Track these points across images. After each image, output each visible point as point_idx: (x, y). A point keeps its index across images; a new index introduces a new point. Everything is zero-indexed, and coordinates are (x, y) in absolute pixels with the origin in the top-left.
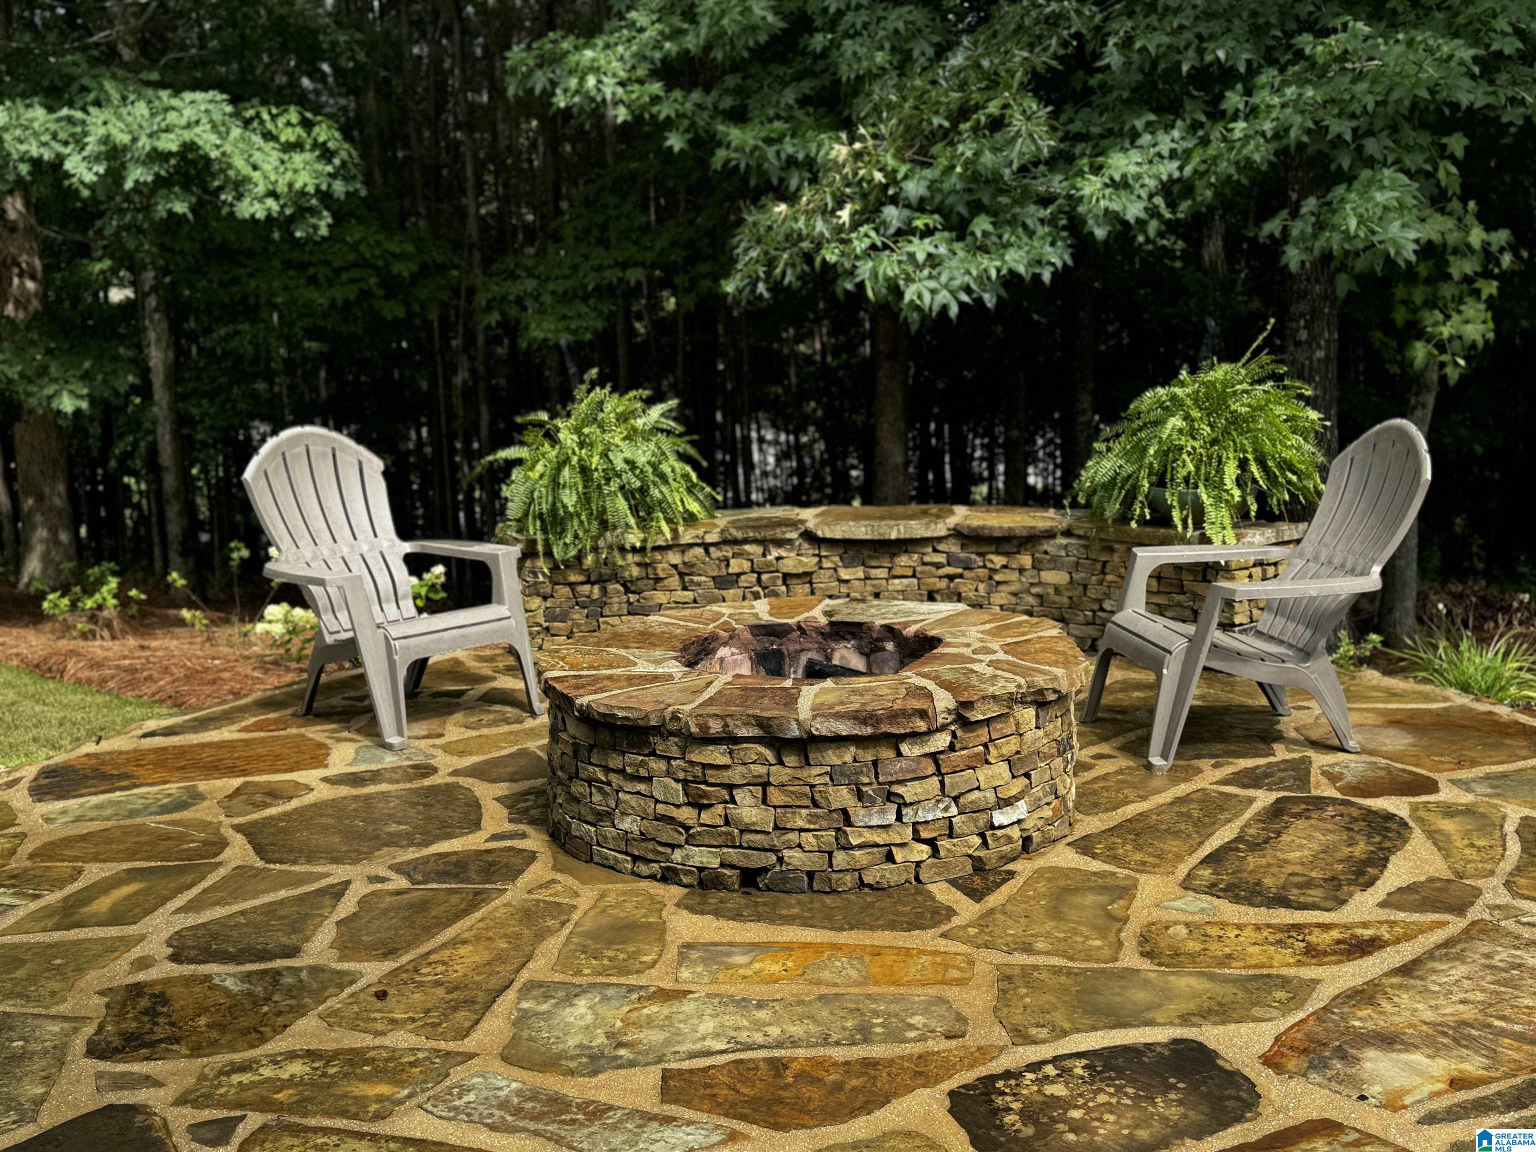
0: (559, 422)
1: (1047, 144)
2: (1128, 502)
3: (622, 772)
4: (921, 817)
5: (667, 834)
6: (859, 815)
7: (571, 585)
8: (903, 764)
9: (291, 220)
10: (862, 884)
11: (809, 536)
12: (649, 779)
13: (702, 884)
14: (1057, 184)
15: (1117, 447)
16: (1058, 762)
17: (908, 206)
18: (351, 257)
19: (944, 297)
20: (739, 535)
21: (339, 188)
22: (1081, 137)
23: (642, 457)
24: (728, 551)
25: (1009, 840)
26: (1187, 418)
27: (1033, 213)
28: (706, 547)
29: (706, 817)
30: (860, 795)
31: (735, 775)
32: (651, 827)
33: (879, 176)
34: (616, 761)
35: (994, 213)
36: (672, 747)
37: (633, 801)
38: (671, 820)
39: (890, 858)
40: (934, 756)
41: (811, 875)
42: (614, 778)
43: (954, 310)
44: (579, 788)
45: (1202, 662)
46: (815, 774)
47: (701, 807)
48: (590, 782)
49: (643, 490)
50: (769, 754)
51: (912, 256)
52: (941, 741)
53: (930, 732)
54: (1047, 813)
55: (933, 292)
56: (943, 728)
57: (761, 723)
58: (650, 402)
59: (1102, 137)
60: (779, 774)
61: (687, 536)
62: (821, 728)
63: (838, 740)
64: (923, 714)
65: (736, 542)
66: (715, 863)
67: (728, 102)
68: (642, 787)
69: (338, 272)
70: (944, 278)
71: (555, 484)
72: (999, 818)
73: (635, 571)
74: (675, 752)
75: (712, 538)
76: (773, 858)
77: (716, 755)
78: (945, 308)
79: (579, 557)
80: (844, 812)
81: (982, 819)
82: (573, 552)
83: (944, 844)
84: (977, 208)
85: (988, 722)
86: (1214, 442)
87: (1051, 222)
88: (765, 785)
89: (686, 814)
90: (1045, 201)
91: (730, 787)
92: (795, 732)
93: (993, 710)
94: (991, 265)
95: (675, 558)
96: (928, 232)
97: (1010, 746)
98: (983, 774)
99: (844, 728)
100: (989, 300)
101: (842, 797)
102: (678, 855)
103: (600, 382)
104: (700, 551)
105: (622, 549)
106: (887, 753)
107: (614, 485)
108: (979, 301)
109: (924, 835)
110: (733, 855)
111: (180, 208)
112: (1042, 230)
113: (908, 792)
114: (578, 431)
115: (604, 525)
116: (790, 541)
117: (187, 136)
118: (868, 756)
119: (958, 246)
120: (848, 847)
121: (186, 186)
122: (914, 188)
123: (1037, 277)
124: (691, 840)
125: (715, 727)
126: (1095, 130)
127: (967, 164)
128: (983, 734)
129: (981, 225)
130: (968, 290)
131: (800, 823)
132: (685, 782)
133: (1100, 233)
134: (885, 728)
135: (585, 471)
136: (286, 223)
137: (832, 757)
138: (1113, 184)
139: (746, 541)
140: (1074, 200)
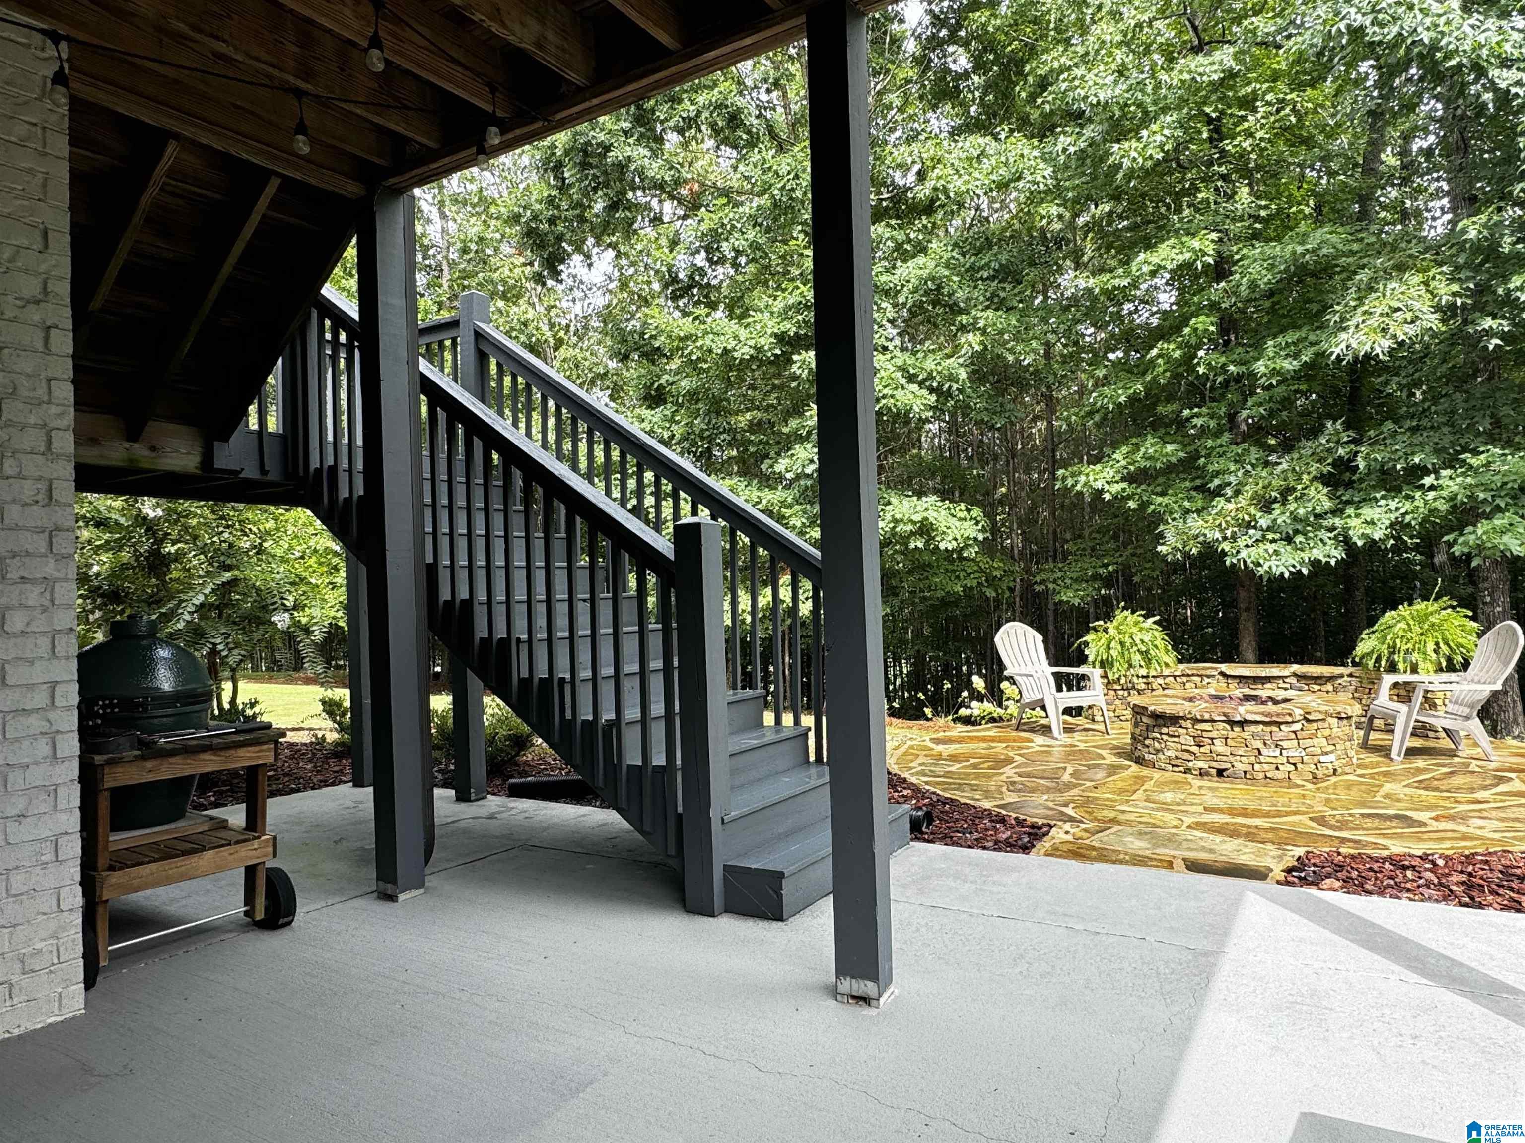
0: (1109, 624)
1: (1328, 504)
2: (1378, 660)
3: (1168, 734)
4: (1290, 754)
5: (1186, 756)
6: (1264, 751)
7: (1115, 690)
8: (1281, 733)
9: (962, 549)
10: (1266, 777)
11: (1222, 674)
12: (1179, 736)
13: (1201, 774)
14: (1338, 522)
15: (1373, 636)
16: (1348, 743)
17: (1262, 530)
18: (976, 568)
19: (1282, 569)
20: (1190, 672)
21: (981, 537)
22: (1348, 502)
23: (1147, 638)
24: (1185, 679)
25: (1327, 769)
26: (1408, 625)
27: (1324, 535)
28: (1175, 677)
29: (1202, 749)
30: (1265, 744)
31: (1213, 734)
32: (1180, 754)
33: (1247, 518)
34: (1165, 730)
35: (1305, 534)
36: (1189, 724)
37: (1172, 744)
38: (1188, 751)
39: (1277, 769)
40: (1295, 732)
41: (1245, 773)
42: (1165, 737)
43: (1287, 575)
44: (1147, 742)
45: (1415, 717)
46: (1245, 735)
47: (1200, 746)
48: (1153, 739)
49: (1147, 652)
50: (1228, 727)
51: (1266, 550)
52: (1297, 727)
53: (1293, 722)
54: (1344, 761)
55: (1277, 566)
56: (1299, 721)
57: (1225, 715)
58: (1146, 617)
59: (1360, 502)
60: (1231, 734)
61: (1166, 672)
62: (1250, 717)
63: (1256, 723)
64: (1290, 715)
65: (1188, 675)
66: (1206, 767)
67: (1159, 489)
68: (1176, 740)
69: (969, 575)
70: (1283, 560)
71: (1108, 648)
72: (1323, 759)
73: (1143, 686)
74: (1190, 726)
75: (1178, 673)
76: (1229, 766)
77: (1207, 726)
78: (1282, 574)
79: (1119, 679)
80: (1259, 750)
81: (1316, 759)
82: (1117, 676)
83: (1299, 766)
84: (1296, 532)
85: (1317, 721)
86: (1422, 634)
87: (1335, 538)
88: (1226, 739)
89: (1194, 749)
90: (1332, 529)
91: (1212, 739)
92: (1238, 718)
93: (1321, 717)
94: (1306, 555)
95: (1160, 680)
96: (1273, 541)
97: (1327, 732)
98: (1315, 741)
99: (1258, 718)
100: (1305, 571)
101: (1259, 744)
102: (1191, 764)
103: (1124, 608)
104: (1172, 679)
105: (1138, 676)
106: (1275, 729)
107: (1135, 649)
108: (1300, 571)
109: (1292, 761)
110: (1214, 764)
111: (920, 545)
112: (1330, 542)
113: (1285, 744)
114: (1117, 628)
115: (1131, 666)
116: (1214, 676)
117: (925, 514)
118: (1268, 729)
119: (1289, 548)
120: (1261, 763)
121: (921, 536)
122: (1264, 522)
123: (1328, 563)
124: (1196, 758)
125: (1207, 717)
126: (1356, 499)
127: (1292, 513)
128: (1315, 725)
129: (1299, 539)
130: (1294, 566)
131: (1240, 753)
132: (1194, 737)
133: (1360, 543)
134: (1275, 719)
135: (1122, 644)
136: (960, 551)
137: (1253, 728)
138: (1366, 522)
139: (1193, 675)
140: (1346, 529)
